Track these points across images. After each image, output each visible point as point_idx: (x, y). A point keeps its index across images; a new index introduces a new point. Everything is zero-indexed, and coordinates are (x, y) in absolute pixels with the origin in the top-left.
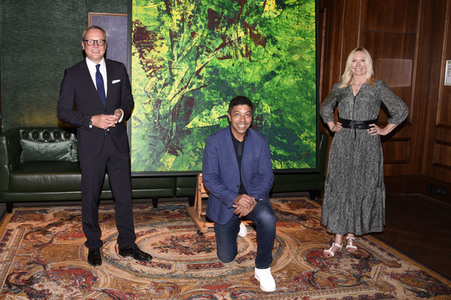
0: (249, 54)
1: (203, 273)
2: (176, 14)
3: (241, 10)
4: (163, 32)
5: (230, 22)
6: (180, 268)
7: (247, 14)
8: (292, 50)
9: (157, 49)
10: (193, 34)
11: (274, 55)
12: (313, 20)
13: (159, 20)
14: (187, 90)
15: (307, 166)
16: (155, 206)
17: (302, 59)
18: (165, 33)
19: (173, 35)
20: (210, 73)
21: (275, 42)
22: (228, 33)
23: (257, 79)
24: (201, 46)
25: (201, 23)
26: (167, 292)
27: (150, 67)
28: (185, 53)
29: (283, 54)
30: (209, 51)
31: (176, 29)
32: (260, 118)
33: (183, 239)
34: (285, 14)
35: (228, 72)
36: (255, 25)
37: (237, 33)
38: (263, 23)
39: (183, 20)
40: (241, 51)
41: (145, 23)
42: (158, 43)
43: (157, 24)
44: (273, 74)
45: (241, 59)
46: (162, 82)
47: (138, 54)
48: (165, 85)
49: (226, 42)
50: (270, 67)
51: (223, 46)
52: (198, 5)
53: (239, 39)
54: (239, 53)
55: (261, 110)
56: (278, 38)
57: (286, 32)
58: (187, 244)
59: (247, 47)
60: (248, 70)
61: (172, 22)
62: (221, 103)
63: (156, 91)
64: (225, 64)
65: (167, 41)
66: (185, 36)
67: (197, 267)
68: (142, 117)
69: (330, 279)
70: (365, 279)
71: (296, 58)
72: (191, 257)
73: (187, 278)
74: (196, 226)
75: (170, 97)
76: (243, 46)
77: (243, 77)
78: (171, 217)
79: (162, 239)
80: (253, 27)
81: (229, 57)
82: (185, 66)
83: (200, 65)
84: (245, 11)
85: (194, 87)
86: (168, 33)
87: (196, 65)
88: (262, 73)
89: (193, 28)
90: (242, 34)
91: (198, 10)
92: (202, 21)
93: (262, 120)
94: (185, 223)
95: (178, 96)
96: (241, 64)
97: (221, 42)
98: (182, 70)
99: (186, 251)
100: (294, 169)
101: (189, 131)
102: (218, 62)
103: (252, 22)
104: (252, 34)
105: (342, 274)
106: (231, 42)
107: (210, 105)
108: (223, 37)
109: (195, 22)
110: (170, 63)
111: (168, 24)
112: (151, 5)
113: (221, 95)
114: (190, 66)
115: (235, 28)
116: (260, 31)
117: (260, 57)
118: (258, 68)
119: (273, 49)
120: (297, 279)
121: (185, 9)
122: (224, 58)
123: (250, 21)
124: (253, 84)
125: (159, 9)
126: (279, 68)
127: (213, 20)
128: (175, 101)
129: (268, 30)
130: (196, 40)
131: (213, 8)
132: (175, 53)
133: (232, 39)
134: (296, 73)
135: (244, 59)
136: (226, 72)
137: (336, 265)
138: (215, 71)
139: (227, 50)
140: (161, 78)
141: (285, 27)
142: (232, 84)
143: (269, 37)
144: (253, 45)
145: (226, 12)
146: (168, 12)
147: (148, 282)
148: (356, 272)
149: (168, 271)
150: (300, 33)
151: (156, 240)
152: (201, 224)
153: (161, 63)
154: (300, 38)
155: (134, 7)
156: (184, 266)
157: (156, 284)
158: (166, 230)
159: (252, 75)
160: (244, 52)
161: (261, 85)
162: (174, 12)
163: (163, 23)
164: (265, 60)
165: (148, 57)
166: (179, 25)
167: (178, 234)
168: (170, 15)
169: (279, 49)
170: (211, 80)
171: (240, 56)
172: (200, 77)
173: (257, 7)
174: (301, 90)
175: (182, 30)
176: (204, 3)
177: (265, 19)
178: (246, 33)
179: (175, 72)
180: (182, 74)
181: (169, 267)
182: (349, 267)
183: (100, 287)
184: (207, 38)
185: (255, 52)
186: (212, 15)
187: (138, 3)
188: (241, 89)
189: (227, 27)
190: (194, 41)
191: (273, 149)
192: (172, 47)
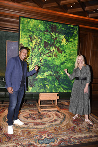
0: (57, 56)
1: (39, 127)
2: (34, 42)
3: (55, 42)
5: (51, 45)
6: (31, 125)
7: (57, 43)
8: (70, 55)
10: (39, 49)
12: (77, 46)
16: (26, 103)
17: (73, 58)
19: (33, 49)
20: (44, 61)
21: (65, 52)
23: (59, 64)
24: (42, 53)
26: (26, 134)
28: (36, 55)
29: (67, 56)
30: (44, 54)
32: (60, 76)
33: (33, 114)
34: (68, 44)
35: (50, 61)
37: (53, 49)
38: (62, 46)
39: (36, 44)
41: (23, 45)
43: (28, 45)
44: (64, 62)
48: (29, 65)
49: (50, 52)
50: (63, 60)
51: (48, 53)
52: (41, 39)
53: (54, 51)
54: (54, 55)
55: (60, 74)
58: (34, 116)
60: (56, 61)
61: (32, 45)
62: (47, 71)
64: (49, 59)
66: (37, 49)
67: (37, 125)
69: (80, 129)
70: (91, 129)
71: (71, 58)
72: (35, 121)
73: (33, 129)
74: (38, 110)
75: (31, 68)
76: (55, 53)
77: (54, 63)
78: (30, 106)
79: (27, 114)
80: (58, 48)
81: (50, 56)
82: (36, 59)
83: (41, 59)
86: (31, 48)
88: (61, 62)
89: (39, 47)
90: (55, 49)
91: (41, 41)
92: (42, 45)
94: (35, 109)
96: (54, 59)
97: (48, 52)
99: (34, 118)
101: (37, 80)
102: (47, 58)
104: (58, 50)
105: (83, 128)
106: (51, 52)
107: (44, 72)
108: (49, 50)
109: (40, 45)
110: (31, 58)
111: (31, 45)
112: (26, 39)
113: (47, 68)
114: (38, 59)
116: (60, 49)
117: (60, 57)
118: (59, 60)
119: (64, 55)
120: (69, 129)
121: (37, 40)
122: (49, 57)
123: (57, 45)
124: (58, 65)
125: (28, 40)
126: (66, 61)
127: (46, 45)
129: (63, 48)
130: (40, 51)
131: (46, 41)
132: (33, 55)
134: (71, 62)
135: (55, 57)
137: (82, 124)
138: (46, 61)
139: (50, 54)
141: (68, 48)
142: (51, 65)
143: (63, 51)
144: (58, 53)
145: (50, 42)
147: (20, 130)
148: (88, 127)
149: (27, 126)
150: (73, 50)
151: (25, 115)
152: (39, 109)
156: (33, 124)
157: (23, 131)
158: (28, 111)
159: (58, 62)
161: (60, 66)
162: (33, 41)
164: (62, 58)
167: (32, 113)
168: (32, 42)
170: (44, 64)
172: (41, 63)
173: (60, 41)
174: (73, 68)
175: (35, 47)
176: (43, 39)
179: (33, 61)
180: (35, 61)
181: (28, 125)
182: (86, 125)
183: (3, 133)
184: (43, 50)
185: (59, 55)
186: (45, 43)
187: (21, 38)
188: (54, 67)
189: (50, 47)
190: (39, 51)
191: (63, 86)
192: (32, 52)
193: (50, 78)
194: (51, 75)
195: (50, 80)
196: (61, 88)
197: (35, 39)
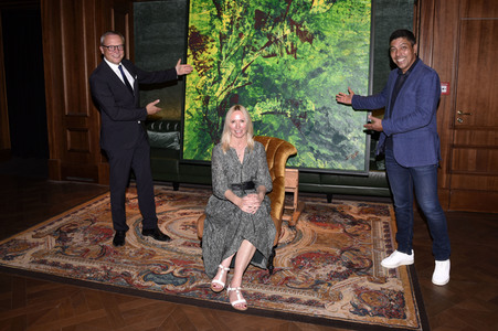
0: (294, 51)
2: (226, 18)
3: (288, 8)
4: (214, 35)
5: (277, 21)
7: (295, 12)
8: (341, 45)
9: (208, 50)
10: (241, 35)
11: (321, 51)
12: (368, 12)
13: (211, 24)
14: (233, 87)
15: (354, 168)
17: (352, 54)
18: (215, 36)
19: (223, 37)
20: (255, 71)
21: (322, 38)
22: (274, 32)
23: (302, 76)
24: (247, 46)
25: (248, 24)
27: (201, 67)
28: (232, 53)
30: (255, 50)
31: (226, 31)
32: (304, 115)
34: (335, 7)
35: (272, 69)
36: (302, 22)
37: (283, 31)
38: (311, 19)
39: (232, 23)
40: (287, 49)
41: (199, 28)
42: (209, 45)
43: (209, 28)
44: (320, 71)
45: (286, 56)
46: (211, 80)
47: (192, 56)
48: (214, 83)
49: (272, 40)
50: (316, 64)
51: (268, 45)
52: (247, 7)
53: (285, 37)
54: (284, 50)
55: (305, 108)
56: (326, 33)
57: (336, 26)
59: (292, 44)
60: (292, 67)
61: (222, 27)
62: (264, 100)
63: (206, 88)
64: (270, 62)
65: (217, 43)
66: (233, 37)
68: (194, 112)
71: (345, 53)
75: (217, 94)
76: (288, 43)
77: (287, 74)
80: (300, 24)
81: (274, 55)
82: (232, 66)
83: (245, 63)
84: (292, 8)
85: (240, 84)
86: (218, 36)
87: (242, 64)
88: (308, 70)
89: (241, 29)
90: (288, 32)
91: (246, 12)
92: (250, 22)
93: (305, 117)
95: (225, 93)
96: (286, 62)
97: (266, 40)
98: (229, 69)
100: (339, 170)
102: (263, 60)
103: (299, 19)
104: (298, 31)
106: (276, 41)
107: (253, 102)
108: (269, 36)
109: (243, 24)
110: (219, 63)
111: (218, 28)
112: (205, 12)
113: (264, 92)
114: (237, 65)
115: (282, 27)
116: (307, 27)
117: (307, 53)
118: (303, 65)
119: (320, 45)
121: (234, 12)
122: (269, 56)
123: (296, 18)
124: (297, 81)
125: (211, 15)
126: (325, 65)
127: (260, 20)
128: (222, 98)
129: (316, 25)
130: (243, 41)
131: (260, 8)
132: (223, 54)
133: (278, 37)
134: (345, 69)
135: (289, 56)
136: (271, 69)
138: (260, 68)
139: (272, 48)
140: (210, 77)
141: (335, 21)
142: (277, 82)
144: (299, 42)
145: (273, 12)
146: (219, 17)
153: (211, 63)
154: (351, 32)
155: (190, 15)
159: (297, 72)
160: (290, 50)
161: (306, 81)
162: (224, 16)
163: (214, 27)
164: (312, 57)
165: (201, 59)
166: (228, 28)
168: (221, 19)
169: (327, 45)
170: (256, 78)
171: (285, 54)
172: (245, 75)
173: (305, 4)
175: (230, 32)
176: (252, 4)
177: (313, 15)
178: (292, 31)
179: (223, 71)
180: (229, 73)
184: (253, 37)
185: (301, 49)
186: (259, 15)
187: (193, 12)
188: (285, 86)
189: (274, 26)
190: (241, 41)
191: (316, 147)
192: (221, 48)
193: (274, 123)
194: (275, 112)
195: (272, 127)
196: (310, 155)
197: (229, 7)
